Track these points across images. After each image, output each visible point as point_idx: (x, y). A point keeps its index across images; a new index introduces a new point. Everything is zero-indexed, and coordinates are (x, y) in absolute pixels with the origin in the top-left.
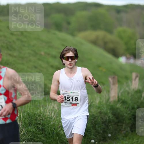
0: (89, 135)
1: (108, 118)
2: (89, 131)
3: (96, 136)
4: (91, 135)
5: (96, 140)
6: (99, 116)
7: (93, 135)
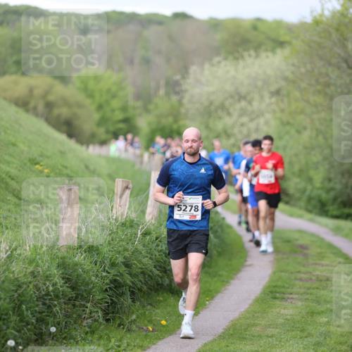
0: (5, 327)
1: (51, 288)
2: (4, 319)
3: (19, 331)
4: (8, 328)
5: (20, 341)
6: (30, 283)
7: (14, 328)
